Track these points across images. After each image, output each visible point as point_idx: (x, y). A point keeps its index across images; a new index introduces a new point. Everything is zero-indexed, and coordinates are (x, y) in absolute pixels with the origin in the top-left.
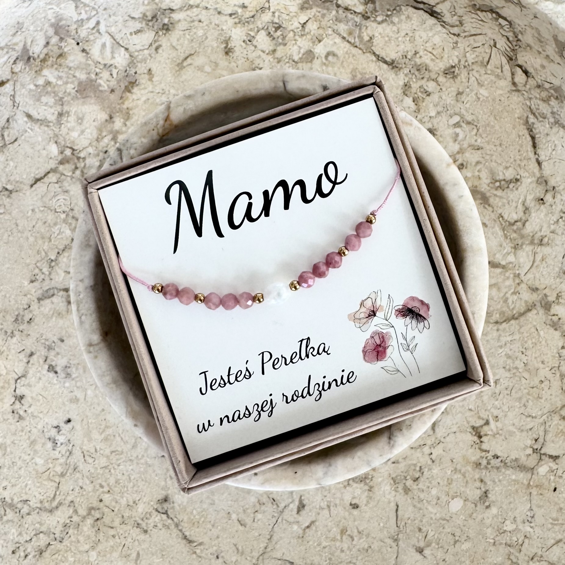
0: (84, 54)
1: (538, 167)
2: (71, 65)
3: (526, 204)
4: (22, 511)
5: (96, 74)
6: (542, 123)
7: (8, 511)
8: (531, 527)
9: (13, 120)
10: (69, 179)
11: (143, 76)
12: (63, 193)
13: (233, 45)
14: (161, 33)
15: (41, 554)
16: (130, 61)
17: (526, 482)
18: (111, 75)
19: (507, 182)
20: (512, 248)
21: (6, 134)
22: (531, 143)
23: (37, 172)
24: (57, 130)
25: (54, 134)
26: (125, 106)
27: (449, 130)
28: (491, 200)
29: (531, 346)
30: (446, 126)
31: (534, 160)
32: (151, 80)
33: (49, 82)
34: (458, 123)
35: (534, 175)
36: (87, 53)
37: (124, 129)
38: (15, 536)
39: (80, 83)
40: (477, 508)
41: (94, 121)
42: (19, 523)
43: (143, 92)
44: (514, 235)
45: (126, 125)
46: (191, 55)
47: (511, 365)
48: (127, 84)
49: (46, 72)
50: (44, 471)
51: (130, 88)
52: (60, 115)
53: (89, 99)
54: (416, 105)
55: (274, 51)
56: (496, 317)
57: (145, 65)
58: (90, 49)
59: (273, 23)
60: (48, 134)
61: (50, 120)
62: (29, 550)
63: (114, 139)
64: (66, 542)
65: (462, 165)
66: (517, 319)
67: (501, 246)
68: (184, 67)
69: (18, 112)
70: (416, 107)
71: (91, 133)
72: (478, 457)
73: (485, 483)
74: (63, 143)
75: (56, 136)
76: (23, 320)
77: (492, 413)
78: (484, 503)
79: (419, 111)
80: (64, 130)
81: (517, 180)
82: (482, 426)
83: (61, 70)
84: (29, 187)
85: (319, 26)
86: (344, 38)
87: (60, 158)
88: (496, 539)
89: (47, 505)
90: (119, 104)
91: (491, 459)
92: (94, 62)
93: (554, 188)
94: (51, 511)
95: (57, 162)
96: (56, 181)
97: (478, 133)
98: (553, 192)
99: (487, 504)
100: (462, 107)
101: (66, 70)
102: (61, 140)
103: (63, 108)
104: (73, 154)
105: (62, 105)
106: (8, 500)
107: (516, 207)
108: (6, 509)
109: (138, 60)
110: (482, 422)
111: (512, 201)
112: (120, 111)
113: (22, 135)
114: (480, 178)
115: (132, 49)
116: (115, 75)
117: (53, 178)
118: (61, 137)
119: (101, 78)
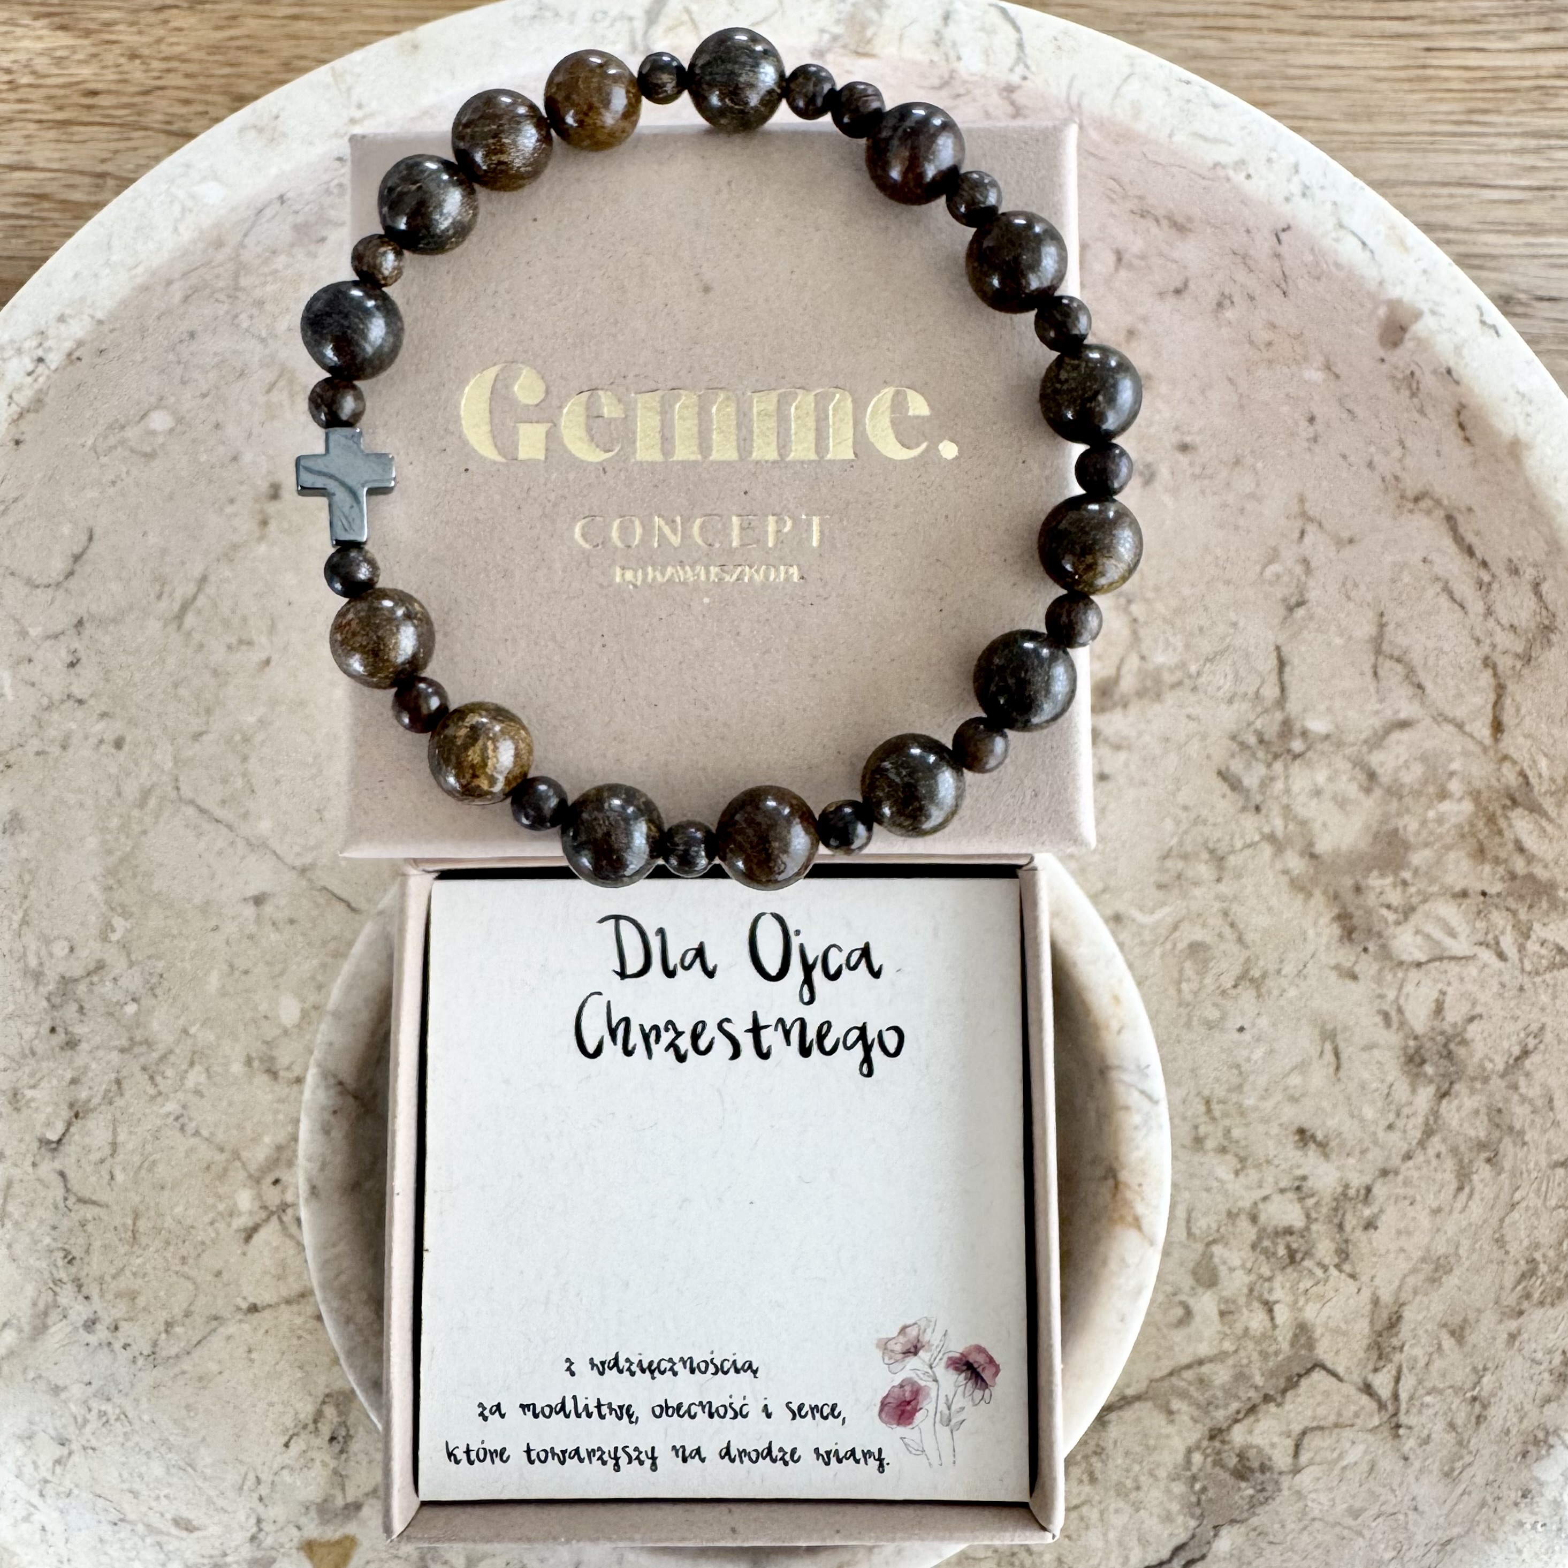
0: (1457, 890)
2: (1452, 855)
8: (168, 1115)
9: (1414, 695)
10: (1251, 717)
11: (1353, 959)
12: (1233, 691)
13: (1311, 1153)
14: (1412, 1043)
16: (1394, 955)
17: (245, 1154)
21: (1398, 667)
23: (1296, 672)
24: (1348, 751)
25: (1344, 744)
26: (1318, 892)
33: (1444, 798)
36: (1455, 897)
37: (1278, 865)
40: (260, 1041)
43: (1324, 940)
45: (1284, 873)
46: (1338, 1068)
49: (1467, 806)
51: (1344, 923)
53: (1369, 840)
55: (1254, 1219)
57: (1369, 975)
58: (1459, 906)
59: (1307, 1254)
60: (1350, 733)
68: (1323, 1040)
69: (1423, 713)
74: (1320, 748)
75: (1340, 744)
80: (1340, 763)
83: (1453, 832)
84: (1278, 642)
85: (1252, 1332)
86: (1201, 1363)
90: (1328, 885)
92: (1431, 894)
95: (1293, 716)
96: (1260, 694)
99: (256, 1064)
101: (1448, 840)
102: (1327, 748)
103: (1382, 787)
105: (1388, 790)
115: (1414, 974)
116: (1384, 912)
117: (1270, 692)
118: (1331, 750)
119: (1394, 885)
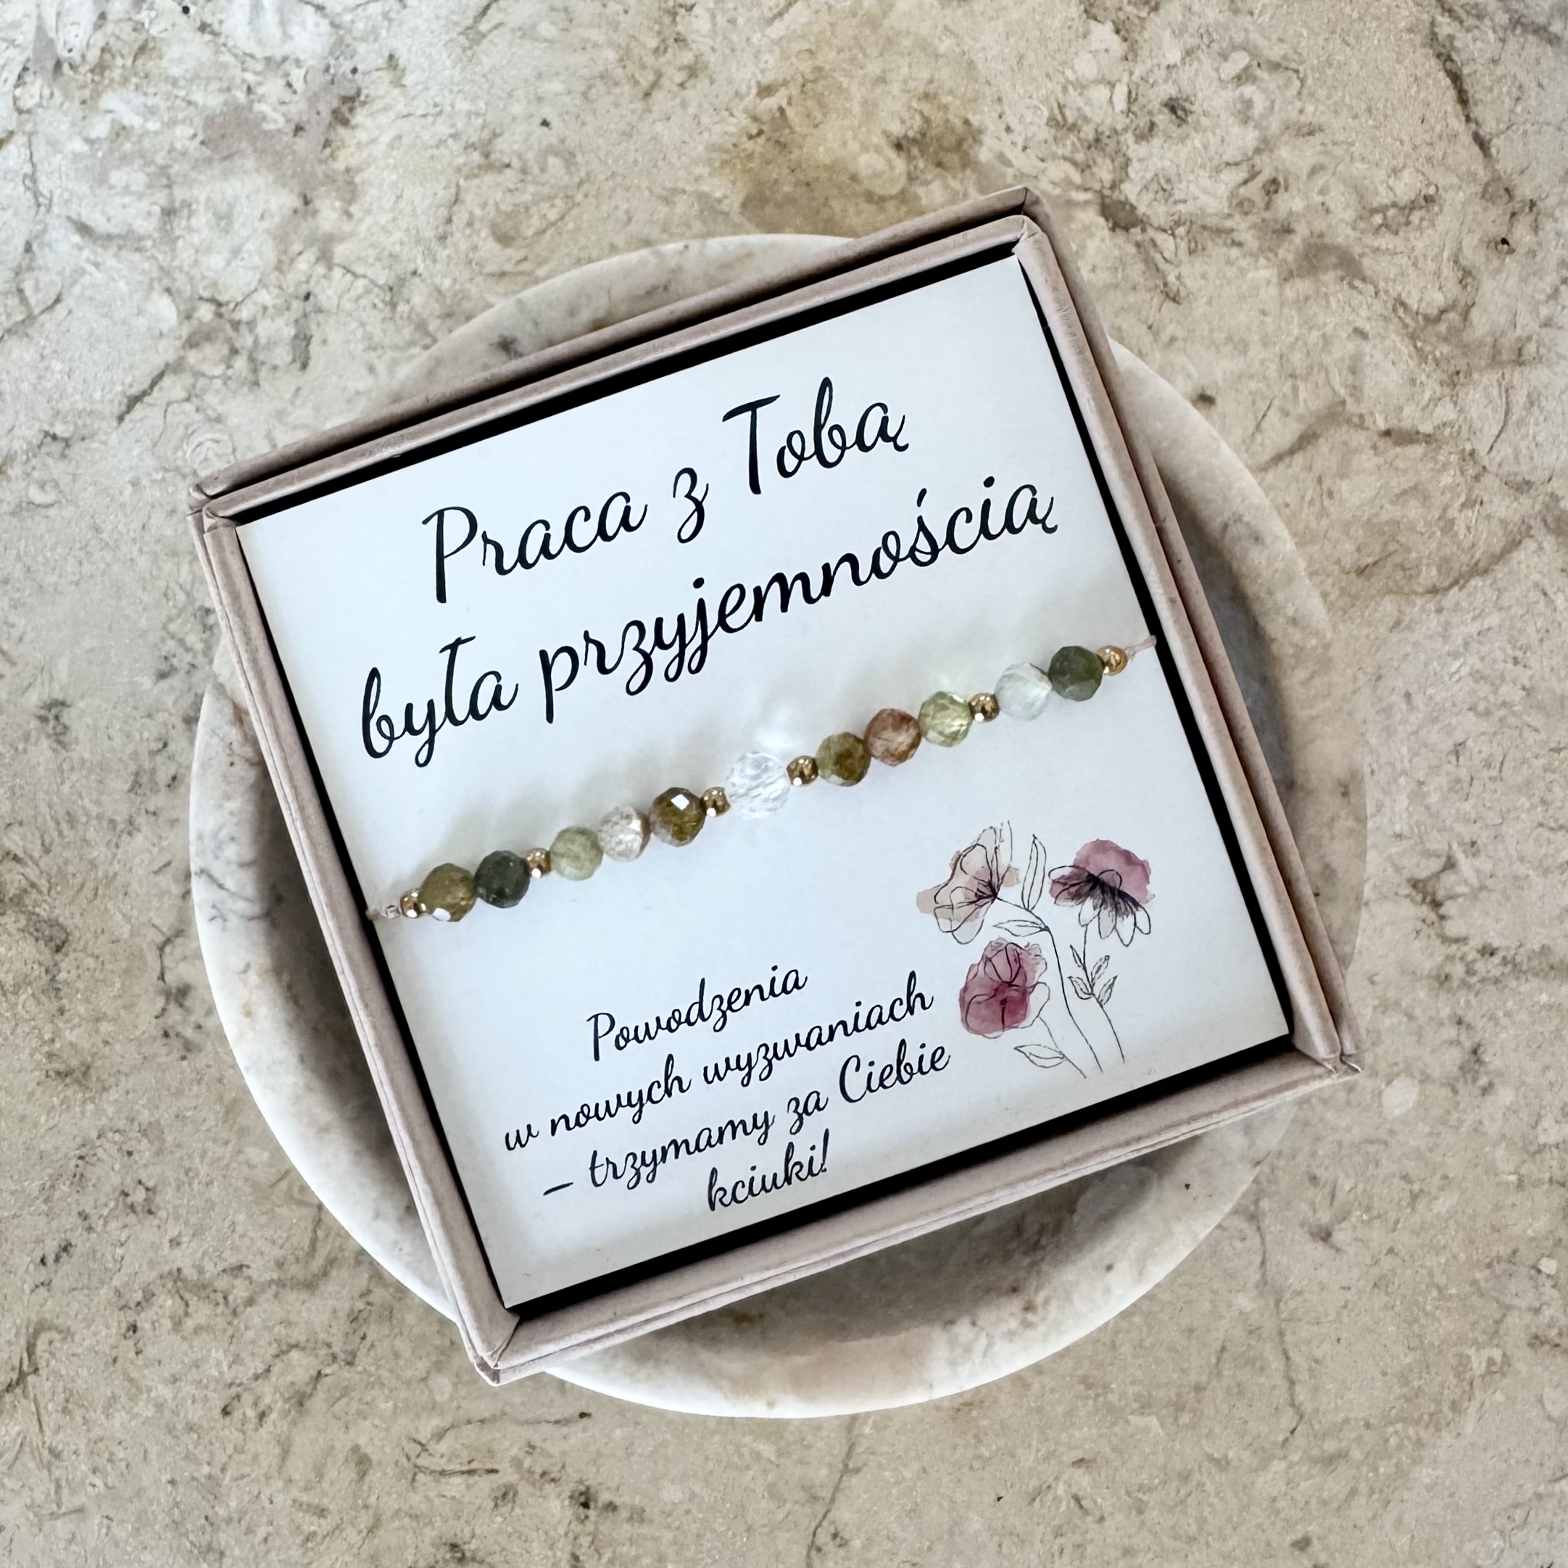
0: (207, 37)
1: (1481, 155)
2: (176, 71)
3: (1463, 262)
4: (231, 1298)
5: (249, 90)
6: (1476, 32)
7: (193, 1301)
9: (42, 245)
10: (218, 383)
11: (375, 75)
12: (207, 426)
15: (301, 1404)
16: (333, 39)
18: (289, 85)
19: (1403, 209)
20: (1442, 384)
21: (28, 286)
22: (1451, 94)
23: (129, 379)
24: (165, 258)
25: (161, 268)
26: (340, 165)
27: (1223, 93)
28: (1368, 264)
29: (1534, 639)
30: (1216, 83)
31: (1466, 139)
32: (398, 83)
33: (124, 128)
34: (1246, 69)
35: (1473, 176)
36: (215, 34)
37: (347, 227)
38: (225, 1368)
39: (209, 121)
40: (1459, 1098)
41: (262, 217)
42: (230, 1332)
43: (383, 119)
44: (1445, 349)
45: (349, 215)
47: (1491, 698)
48: (335, 104)
49: (110, 100)
50: (273, 1179)
51: (347, 115)
52: (169, 213)
53: (238, 161)
54: (1125, 40)
56: (1430, 575)
57: (376, 46)
58: (221, 22)
60: (144, 272)
61: (141, 231)
62: (267, 1400)
63: (325, 257)
64: (363, 1362)
65: (1274, 181)
66: (1486, 571)
67: (1413, 381)
68: (484, 36)
69: (52, 221)
70: (1125, 45)
71: (259, 251)
72: (1440, 959)
73: (1469, 1027)
74: (187, 291)
75: (165, 272)
76: (153, 782)
77: (1459, 835)
78: (1475, 1080)
79: (1136, 55)
80: (185, 255)
81: (1429, 199)
82: (1437, 875)
83: (152, 90)
84: (115, 423)
87: (185, 331)
88: (1524, 1171)
89: (295, 1270)
90: (322, 162)
91: (1474, 961)
92: (236, 56)
93: (1532, 204)
94: (310, 1285)
95: (178, 343)
96: (183, 395)
97: (1305, 91)
98: (1530, 218)
99: (1483, 1081)
100: (1251, 28)
101: (165, 88)
102: (181, 283)
103: (171, 195)
104: (220, 315)
105: (169, 186)
106: (189, 1273)
107: (1438, 274)
108: (187, 1296)
109: (357, 33)
110: (1434, 865)
111: (1425, 257)
112: (330, 179)
113: (74, 282)
114: (1328, 211)
115: (333, 5)
116: (299, 85)
117: (173, 387)
118: (177, 275)
119: (261, 99)
